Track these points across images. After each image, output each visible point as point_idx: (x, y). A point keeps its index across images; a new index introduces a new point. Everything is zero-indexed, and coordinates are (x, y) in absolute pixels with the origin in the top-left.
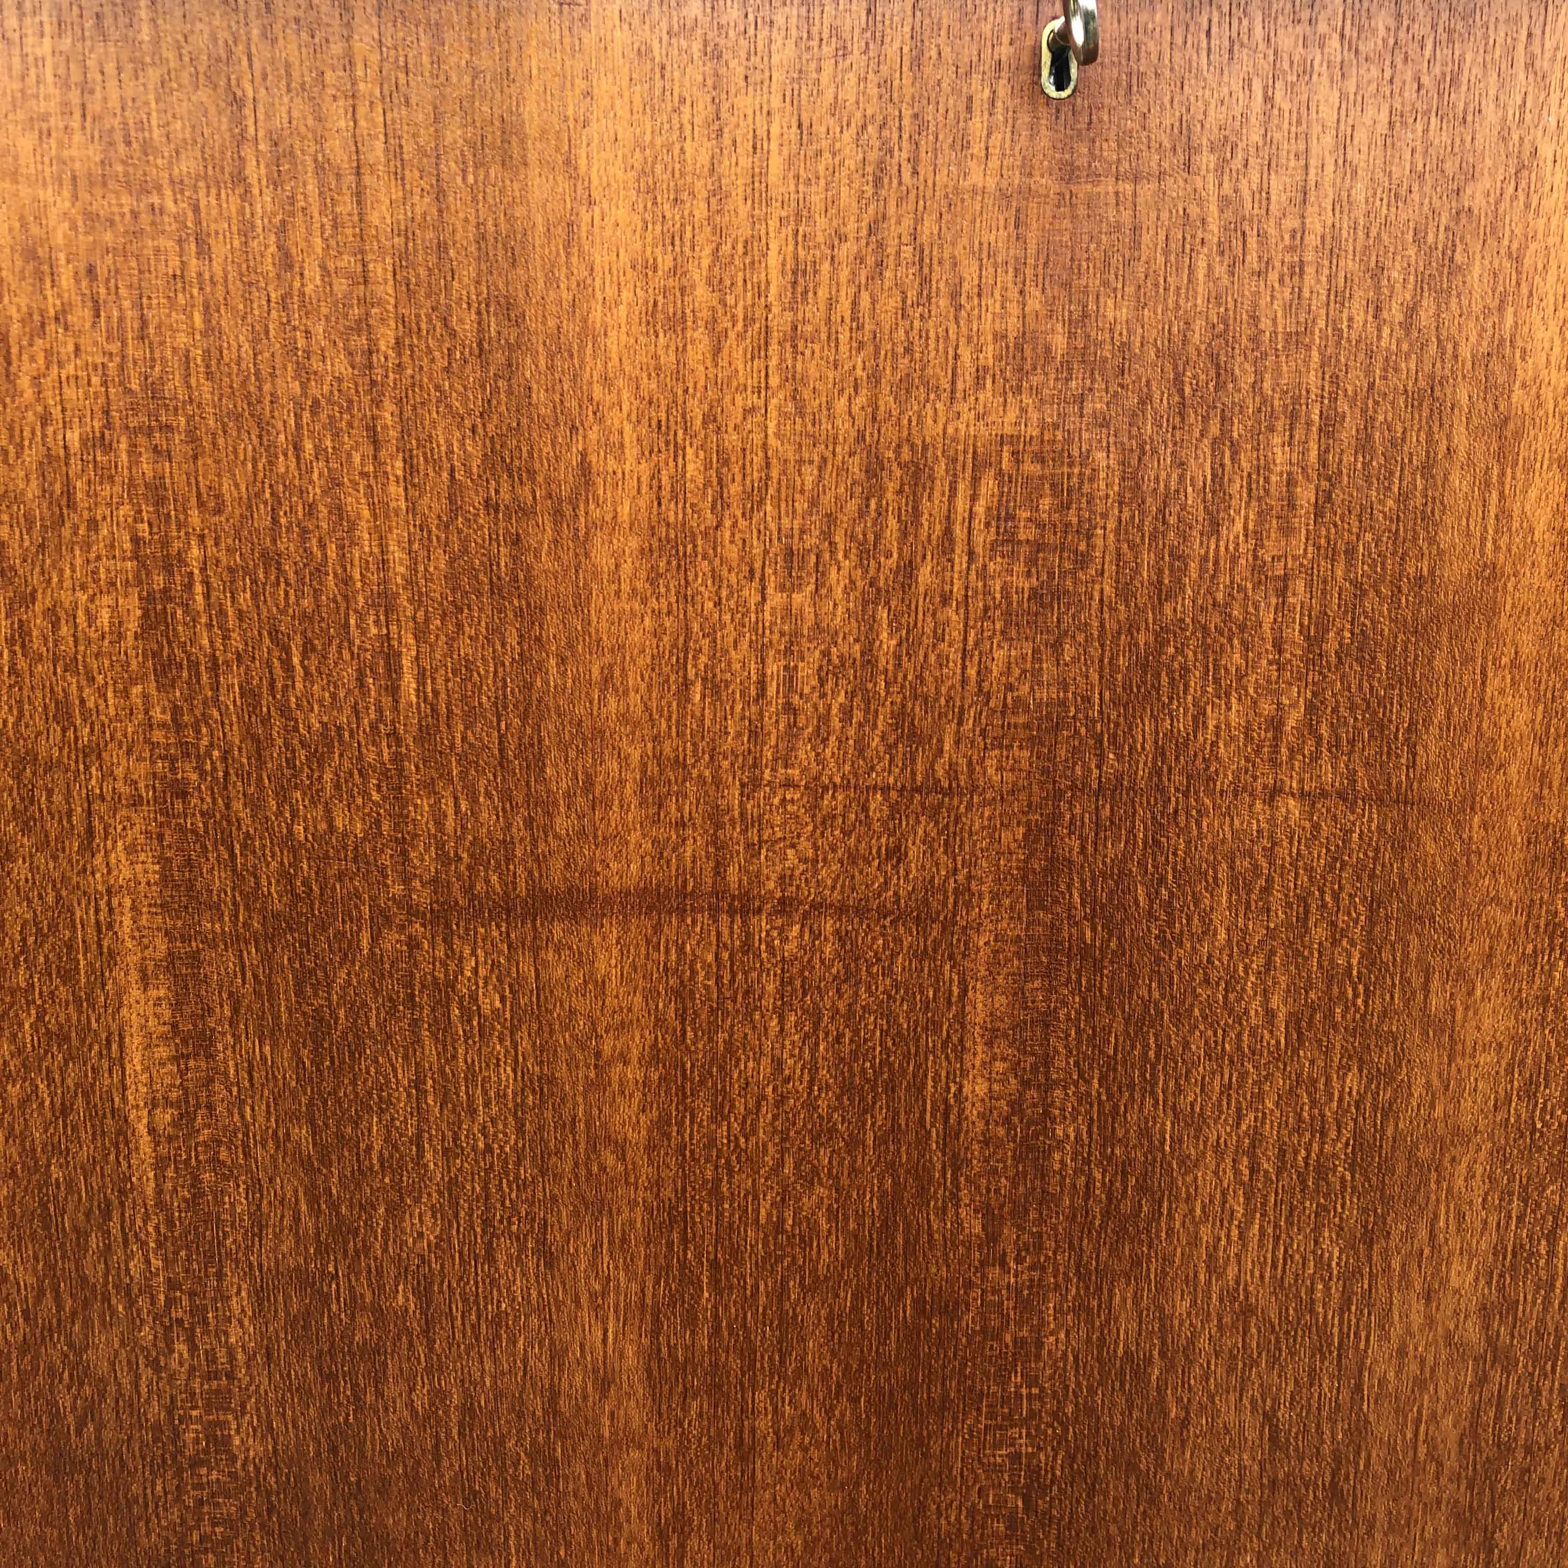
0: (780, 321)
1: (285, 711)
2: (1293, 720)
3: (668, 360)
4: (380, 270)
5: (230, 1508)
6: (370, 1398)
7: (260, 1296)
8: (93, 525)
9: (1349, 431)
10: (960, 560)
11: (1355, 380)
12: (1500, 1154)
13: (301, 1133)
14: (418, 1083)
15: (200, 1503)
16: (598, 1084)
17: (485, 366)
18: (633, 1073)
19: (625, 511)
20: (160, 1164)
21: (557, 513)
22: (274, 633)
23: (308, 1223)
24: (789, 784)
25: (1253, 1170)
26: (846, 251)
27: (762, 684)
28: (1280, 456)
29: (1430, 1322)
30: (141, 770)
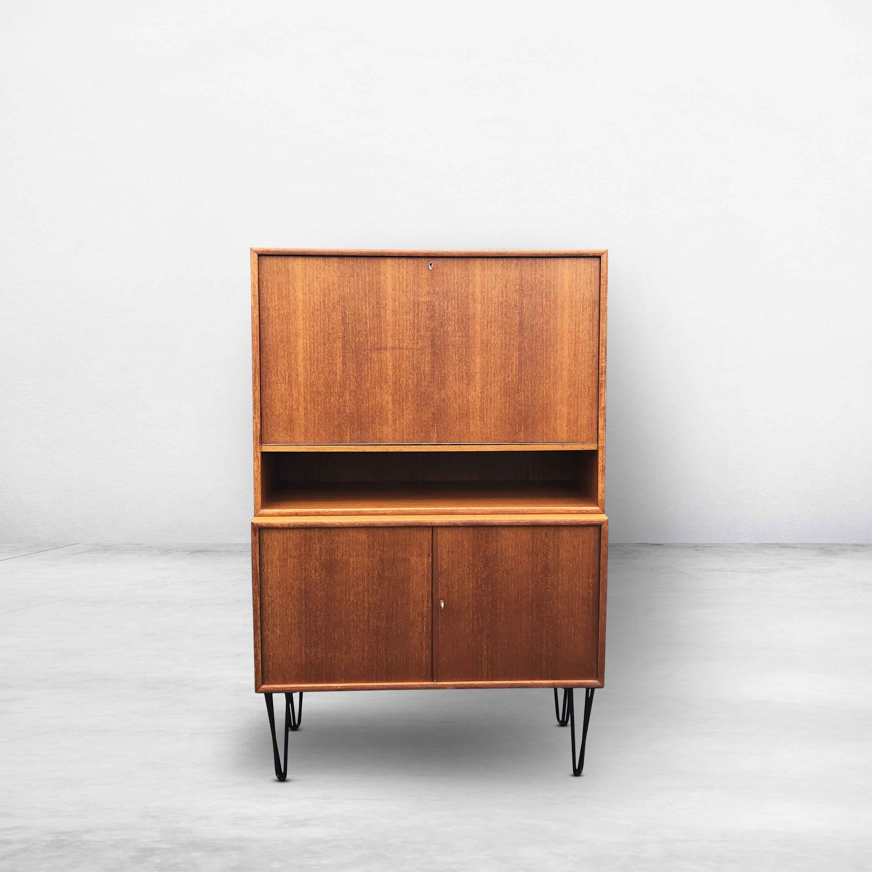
0: (405, 290)
1: (356, 328)
2: (456, 329)
3: (394, 294)
4: (367, 285)
5: (345, 419)
6: (362, 405)
7: (350, 393)
8: (337, 310)
9: (460, 300)
10: (423, 313)
11: (460, 295)
12: (481, 375)
13: (355, 374)
14: (368, 368)
15: (342, 418)
16: (387, 368)
17: (377, 294)
18: (391, 367)
19: (390, 308)
20: (340, 378)
21: (383, 308)
22: (355, 320)
23: (356, 384)
24: (407, 336)
25: (456, 377)
26: (411, 283)
27: (404, 325)
28: (454, 303)
29: (475, 394)
30: (340, 335)
